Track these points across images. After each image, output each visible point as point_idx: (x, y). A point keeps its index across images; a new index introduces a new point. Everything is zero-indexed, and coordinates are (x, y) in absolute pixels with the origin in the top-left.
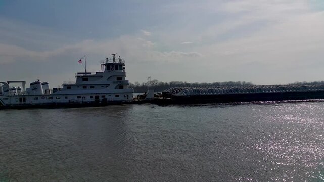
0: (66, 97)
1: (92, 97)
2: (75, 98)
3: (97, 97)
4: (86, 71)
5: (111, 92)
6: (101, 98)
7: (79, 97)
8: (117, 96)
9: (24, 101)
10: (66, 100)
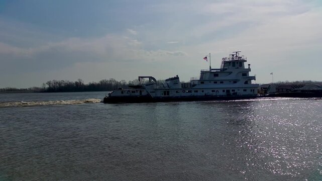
0: (203, 91)
1: (224, 91)
2: (210, 92)
3: (228, 91)
4: (210, 67)
5: (239, 87)
6: (231, 92)
7: (213, 91)
8: (245, 90)
9: (168, 94)
10: (203, 94)
